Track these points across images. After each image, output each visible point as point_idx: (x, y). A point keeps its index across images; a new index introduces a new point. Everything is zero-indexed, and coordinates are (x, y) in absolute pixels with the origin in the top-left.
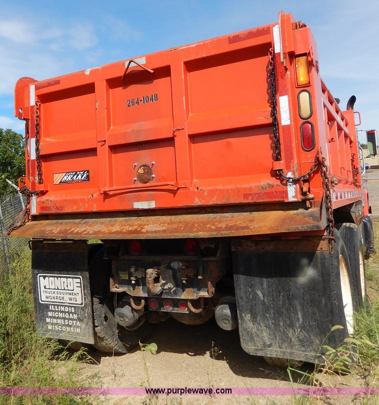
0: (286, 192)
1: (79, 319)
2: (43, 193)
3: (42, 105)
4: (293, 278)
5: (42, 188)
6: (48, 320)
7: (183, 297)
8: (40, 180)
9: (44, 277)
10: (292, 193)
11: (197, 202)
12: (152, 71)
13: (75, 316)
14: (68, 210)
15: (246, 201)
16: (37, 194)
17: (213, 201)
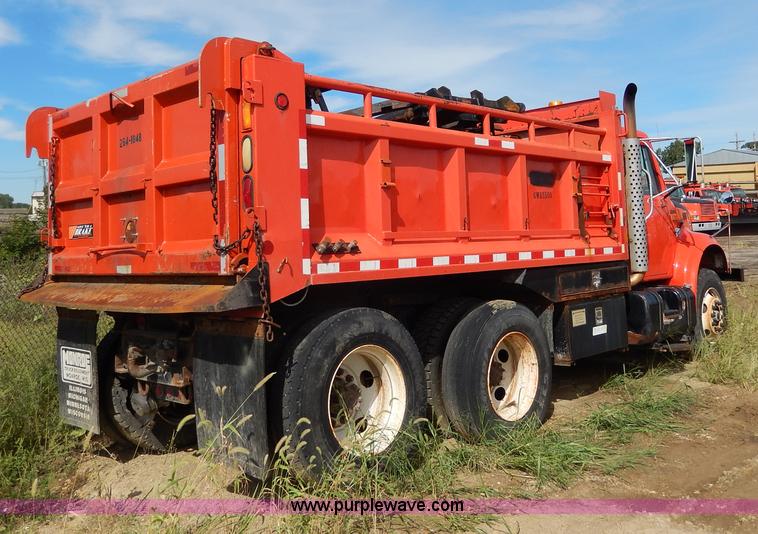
0: (219, 263)
1: (89, 404)
2: (60, 249)
3: (62, 141)
4: (235, 367)
5: (56, 243)
6: (68, 403)
7: (172, 384)
8: (56, 233)
9: (66, 350)
10: (224, 266)
11: (160, 270)
12: (132, 106)
13: (85, 400)
14: (74, 271)
15: (192, 272)
16: (53, 251)
17: (170, 270)
